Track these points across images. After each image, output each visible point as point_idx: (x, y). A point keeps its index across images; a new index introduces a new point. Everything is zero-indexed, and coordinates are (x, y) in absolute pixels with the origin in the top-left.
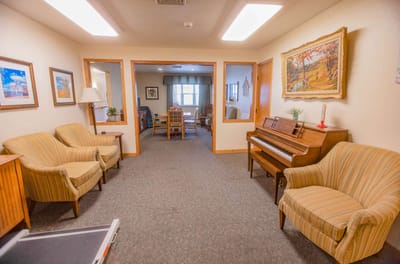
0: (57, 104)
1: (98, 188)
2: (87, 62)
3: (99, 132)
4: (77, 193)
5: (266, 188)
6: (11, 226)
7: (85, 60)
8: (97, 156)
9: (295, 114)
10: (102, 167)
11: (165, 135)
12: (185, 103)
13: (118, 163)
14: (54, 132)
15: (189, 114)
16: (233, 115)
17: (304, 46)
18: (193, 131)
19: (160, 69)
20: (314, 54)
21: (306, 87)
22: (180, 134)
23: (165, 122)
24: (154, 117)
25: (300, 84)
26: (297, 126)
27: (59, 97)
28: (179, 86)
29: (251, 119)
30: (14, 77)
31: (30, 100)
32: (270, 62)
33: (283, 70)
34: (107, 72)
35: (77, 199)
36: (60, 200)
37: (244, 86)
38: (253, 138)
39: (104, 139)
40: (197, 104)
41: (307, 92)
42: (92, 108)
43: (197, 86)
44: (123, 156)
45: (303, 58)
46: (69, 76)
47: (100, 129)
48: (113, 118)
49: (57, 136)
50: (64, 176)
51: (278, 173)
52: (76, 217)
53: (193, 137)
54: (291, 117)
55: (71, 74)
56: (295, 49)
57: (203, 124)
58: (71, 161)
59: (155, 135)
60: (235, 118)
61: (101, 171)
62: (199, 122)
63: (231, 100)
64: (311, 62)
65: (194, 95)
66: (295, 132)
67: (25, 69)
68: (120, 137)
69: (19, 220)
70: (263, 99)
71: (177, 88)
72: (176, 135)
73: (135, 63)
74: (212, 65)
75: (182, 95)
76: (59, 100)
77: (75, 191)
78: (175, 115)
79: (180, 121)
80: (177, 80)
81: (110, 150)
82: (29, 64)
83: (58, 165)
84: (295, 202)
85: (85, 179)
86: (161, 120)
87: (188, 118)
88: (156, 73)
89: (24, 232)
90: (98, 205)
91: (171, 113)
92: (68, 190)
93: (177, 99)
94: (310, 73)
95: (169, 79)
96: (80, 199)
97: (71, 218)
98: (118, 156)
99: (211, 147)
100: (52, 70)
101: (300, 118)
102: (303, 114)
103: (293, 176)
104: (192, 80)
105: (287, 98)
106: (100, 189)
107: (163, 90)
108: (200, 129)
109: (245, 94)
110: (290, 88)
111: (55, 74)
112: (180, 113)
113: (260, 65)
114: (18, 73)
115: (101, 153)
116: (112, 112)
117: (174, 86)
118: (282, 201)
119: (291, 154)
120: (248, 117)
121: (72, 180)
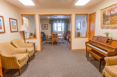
0: (11, 32)
1: (27, 64)
2: (22, 15)
3: (26, 42)
5: (95, 65)
7: (21, 15)
8: (27, 51)
9: (107, 34)
10: (29, 56)
11: (51, 43)
12: (58, 31)
13: (34, 54)
14: (11, 42)
15: (60, 35)
16: (78, 35)
17: (111, 6)
18: (62, 41)
19: (49, 17)
20: (115, 9)
21: (112, 23)
22: (57, 43)
23: (51, 38)
24: (46, 36)
25: (109, 22)
26: (108, 39)
27: (13, 29)
28: (56, 24)
29: (86, 37)
31: (3, 30)
32: (94, 14)
33: (101, 17)
34: (28, 19)
35: (20, 68)
36: (14, 68)
37: (83, 23)
38: (88, 44)
39: (28, 45)
40: (63, 31)
41: (113, 25)
42: (24, 33)
43: (63, 24)
44: (35, 51)
45: (111, 11)
46: (16, 21)
47: (27, 41)
48: (31, 37)
49: (12, 43)
50: (16, 59)
51: (101, 59)
52: (20, 75)
53: (62, 44)
54: (105, 36)
55: (16, 20)
56: (106, 8)
57: (65, 39)
58: (17, 53)
59: (47, 43)
60: (79, 36)
61: (28, 57)
62: (64, 38)
63: (77, 29)
64: (114, 13)
65: (62, 27)
66: (107, 42)
67: (1, 19)
68: (34, 44)
70: (91, 29)
71: (55, 25)
72: (55, 43)
73: (40, 16)
74: (70, 15)
75: (57, 27)
76: (12, 30)
77: (20, 65)
78: (55, 35)
79: (57, 38)
80: (55, 22)
81: (31, 49)
82: (2, 17)
83: (13, 55)
84: (111, 71)
85: (23, 60)
86: (49, 37)
87: (60, 36)
88: (47, 19)
90: (27, 70)
91: (53, 35)
92: (17, 65)
93: (55, 29)
94: (114, 17)
95: (52, 21)
96: (21, 68)
97: (18, 76)
98: (34, 52)
99: (70, 48)
101: (110, 36)
102: (110, 34)
103: (109, 60)
104: (61, 21)
105: (103, 28)
106: (28, 64)
107: (49, 25)
108: (64, 41)
109: (83, 26)
110: (104, 24)
111: (11, 20)
112: (57, 35)
113: (90, 15)
115: (28, 50)
116: (31, 34)
118: (104, 71)
119: (107, 51)
120: (85, 36)
121: (19, 61)
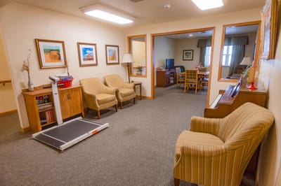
0: (108, 64)
1: (114, 109)
2: (130, 38)
4: (99, 107)
6: (76, 114)
7: (128, 37)
8: (117, 92)
10: (118, 99)
19: (191, 35)
22: (194, 89)
27: (110, 60)
30: (88, 52)
31: (94, 62)
35: (99, 110)
43: (231, 47)
46: (116, 48)
50: (94, 98)
52: (99, 118)
55: (118, 47)
65: (227, 55)
67: (93, 47)
68: (140, 85)
69: (79, 112)
76: (109, 62)
78: (191, 73)
79: (195, 78)
82: (95, 45)
89: (81, 118)
98: (134, 96)
100: (107, 46)
106: (116, 111)
112: (195, 72)
114: (89, 49)
115: (121, 92)
116: (140, 69)
117: (207, 48)
121: (98, 101)
